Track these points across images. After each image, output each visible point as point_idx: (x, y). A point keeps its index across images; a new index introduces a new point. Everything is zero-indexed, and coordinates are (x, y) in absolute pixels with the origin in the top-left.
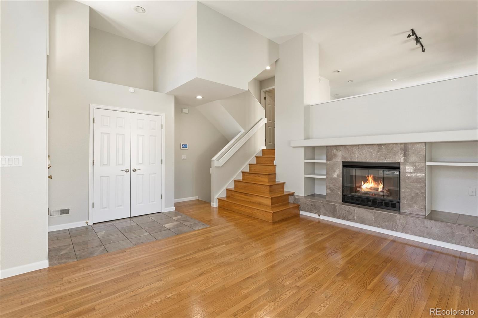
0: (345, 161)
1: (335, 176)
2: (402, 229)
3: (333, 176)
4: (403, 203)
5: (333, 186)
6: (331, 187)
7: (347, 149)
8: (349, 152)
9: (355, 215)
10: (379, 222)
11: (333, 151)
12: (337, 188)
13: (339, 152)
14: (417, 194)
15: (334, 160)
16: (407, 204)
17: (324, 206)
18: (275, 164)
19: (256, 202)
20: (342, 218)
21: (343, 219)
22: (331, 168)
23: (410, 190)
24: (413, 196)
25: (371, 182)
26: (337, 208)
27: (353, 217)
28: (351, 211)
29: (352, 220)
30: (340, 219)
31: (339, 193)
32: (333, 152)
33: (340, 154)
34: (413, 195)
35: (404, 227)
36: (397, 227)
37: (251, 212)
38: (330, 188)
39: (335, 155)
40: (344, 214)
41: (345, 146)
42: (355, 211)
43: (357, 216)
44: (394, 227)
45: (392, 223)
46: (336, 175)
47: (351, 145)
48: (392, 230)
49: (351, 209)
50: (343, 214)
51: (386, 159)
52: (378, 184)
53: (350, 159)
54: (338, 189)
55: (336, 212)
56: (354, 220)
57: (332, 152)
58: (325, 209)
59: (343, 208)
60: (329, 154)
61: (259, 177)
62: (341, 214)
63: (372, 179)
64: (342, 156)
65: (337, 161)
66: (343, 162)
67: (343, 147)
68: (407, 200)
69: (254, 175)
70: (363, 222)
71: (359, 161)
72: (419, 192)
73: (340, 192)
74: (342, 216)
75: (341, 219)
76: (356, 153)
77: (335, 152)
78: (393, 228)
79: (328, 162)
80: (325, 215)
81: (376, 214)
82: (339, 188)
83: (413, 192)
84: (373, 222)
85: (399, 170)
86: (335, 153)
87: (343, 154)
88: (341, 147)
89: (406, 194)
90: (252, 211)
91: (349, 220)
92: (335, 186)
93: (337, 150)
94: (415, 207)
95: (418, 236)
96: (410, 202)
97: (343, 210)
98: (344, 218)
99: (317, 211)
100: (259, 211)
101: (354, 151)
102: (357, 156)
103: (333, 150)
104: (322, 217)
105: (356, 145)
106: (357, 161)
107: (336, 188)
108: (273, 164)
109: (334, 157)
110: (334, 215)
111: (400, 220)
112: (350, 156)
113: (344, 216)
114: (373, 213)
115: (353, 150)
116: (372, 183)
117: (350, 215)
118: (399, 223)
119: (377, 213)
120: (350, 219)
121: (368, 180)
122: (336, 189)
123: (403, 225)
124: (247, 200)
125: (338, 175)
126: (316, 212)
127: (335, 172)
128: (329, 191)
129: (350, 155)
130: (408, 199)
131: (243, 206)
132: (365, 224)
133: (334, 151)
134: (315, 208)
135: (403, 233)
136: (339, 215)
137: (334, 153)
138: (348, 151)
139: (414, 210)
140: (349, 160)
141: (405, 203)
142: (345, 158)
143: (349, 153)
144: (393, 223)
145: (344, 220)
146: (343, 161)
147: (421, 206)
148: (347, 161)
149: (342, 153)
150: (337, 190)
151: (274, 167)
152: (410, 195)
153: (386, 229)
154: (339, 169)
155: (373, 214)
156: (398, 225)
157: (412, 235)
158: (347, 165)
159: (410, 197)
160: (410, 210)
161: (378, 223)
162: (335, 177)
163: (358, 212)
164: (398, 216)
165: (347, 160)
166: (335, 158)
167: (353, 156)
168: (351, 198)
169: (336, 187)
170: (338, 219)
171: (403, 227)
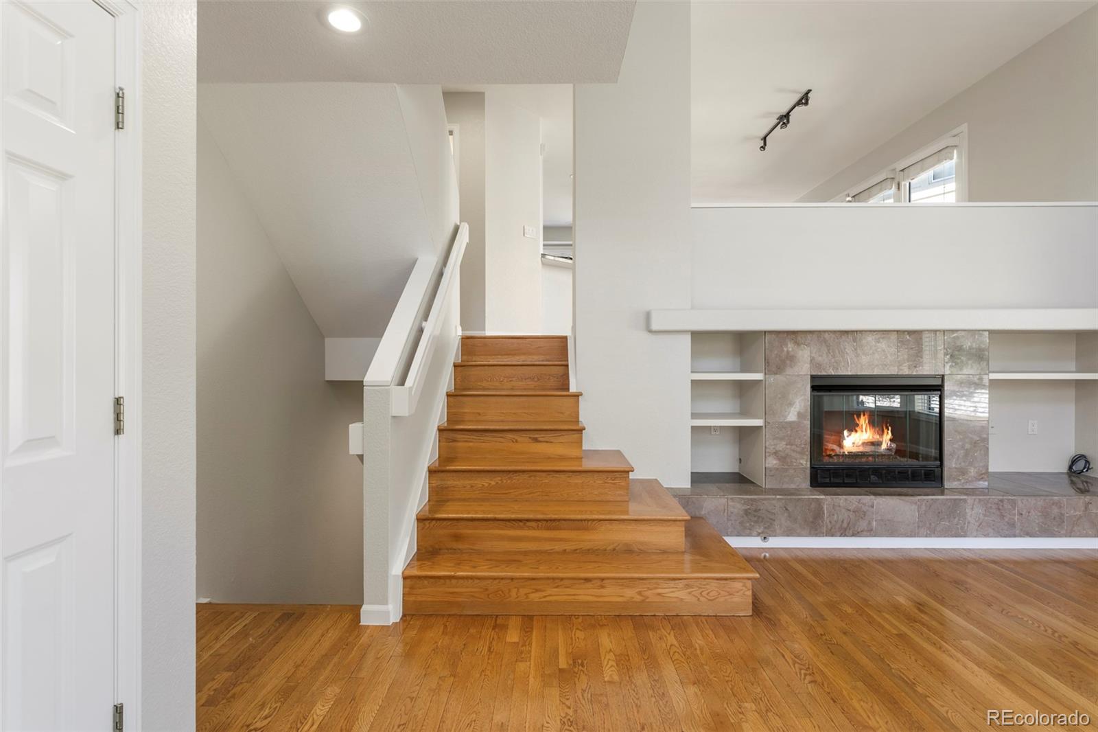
0: (819, 374)
1: (792, 416)
2: (977, 530)
3: (786, 417)
4: (949, 468)
5: (787, 445)
6: (781, 449)
7: (825, 343)
8: (829, 350)
9: (874, 516)
10: (930, 524)
11: (787, 347)
12: (798, 449)
13: (802, 350)
14: (975, 443)
15: (789, 371)
16: (956, 468)
17: (787, 509)
18: (573, 389)
19: (611, 547)
20: (839, 534)
21: (840, 536)
22: (779, 396)
23: (961, 437)
24: (967, 449)
25: (864, 430)
26: (825, 507)
27: (870, 523)
28: (864, 509)
29: (865, 533)
30: (832, 536)
31: (802, 464)
32: (785, 349)
33: (806, 356)
34: (968, 446)
35: (981, 524)
36: (968, 527)
37: (638, 598)
38: (776, 453)
39: (791, 359)
40: (845, 522)
41: (820, 332)
42: (873, 507)
43: (879, 518)
44: (961, 527)
45: (957, 519)
46: (796, 413)
47: (834, 332)
48: (956, 537)
49: (864, 504)
50: (843, 522)
51: (915, 367)
52: (880, 432)
53: (833, 370)
54: (800, 453)
55: (823, 517)
56: (871, 532)
57: (783, 351)
58: (790, 516)
59: (841, 505)
60: (773, 356)
61: (536, 440)
62: (836, 522)
63: (867, 422)
64: (812, 360)
65: (798, 376)
66: (813, 377)
67: (815, 336)
68: (957, 459)
69: (510, 436)
70: (893, 533)
71: (854, 374)
72: (978, 439)
73: (807, 461)
74: (837, 526)
75: (836, 536)
76: (847, 353)
77: (790, 349)
78: (960, 531)
79: (772, 378)
80: (788, 536)
81: (924, 504)
82: (803, 448)
83: (967, 440)
84: (916, 525)
85: (939, 393)
86: (792, 353)
87: (812, 355)
88: (809, 337)
89: (955, 446)
90: (640, 593)
91: (858, 533)
92: (792, 445)
93: (796, 342)
94: (970, 472)
95: (1006, 537)
96: (963, 464)
97: (843, 510)
98: (844, 532)
99: (765, 528)
100: (681, 584)
101: (842, 347)
102: (851, 359)
103: (787, 345)
104: (778, 543)
105: (846, 332)
106: (850, 374)
107: (794, 451)
108: (568, 389)
109: (788, 362)
110: (816, 530)
111: (972, 509)
112: (833, 360)
113: (845, 525)
114: (916, 503)
115: (840, 343)
116: (866, 431)
117: (861, 519)
118: (971, 517)
119: (925, 502)
120: (859, 530)
121: (858, 425)
122: (794, 454)
123: (979, 518)
124: (558, 547)
125: (799, 415)
126: (760, 531)
127: (791, 404)
128: (775, 462)
129: (834, 356)
130: (958, 457)
131: (587, 580)
132: (898, 537)
133: (789, 346)
134: (756, 519)
135: (979, 537)
136: (829, 527)
137: (788, 352)
138: (828, 346)
139: (970, 479)
140: (831, 370)
141: (954, 466)
142: (819, 366)
143: (831, 351)
144: (959, 520)
145: (845, 536)
146: (814, 374)
147: (981, 469)
148: (824, 373)
149: (811, 353)
150: (798, 456)
151: (572, 400)
152: (963, 447)
153: (945, 537)
154: (803, 397)
155: (917, 507)
156: (969, 523)
157: (996, 537)
158: (822, 386)
159: (962, 452)
160: (963, 481)
161: (928, 525)
162: (791, 420)
163: (881, 507)
164: (968, 501)
165: (826, 372)
166: (791, 367)
167: (841, 359)
168: (832, 471)
169: (793, 447)
170: (827, 538)
171: (978, 524)
